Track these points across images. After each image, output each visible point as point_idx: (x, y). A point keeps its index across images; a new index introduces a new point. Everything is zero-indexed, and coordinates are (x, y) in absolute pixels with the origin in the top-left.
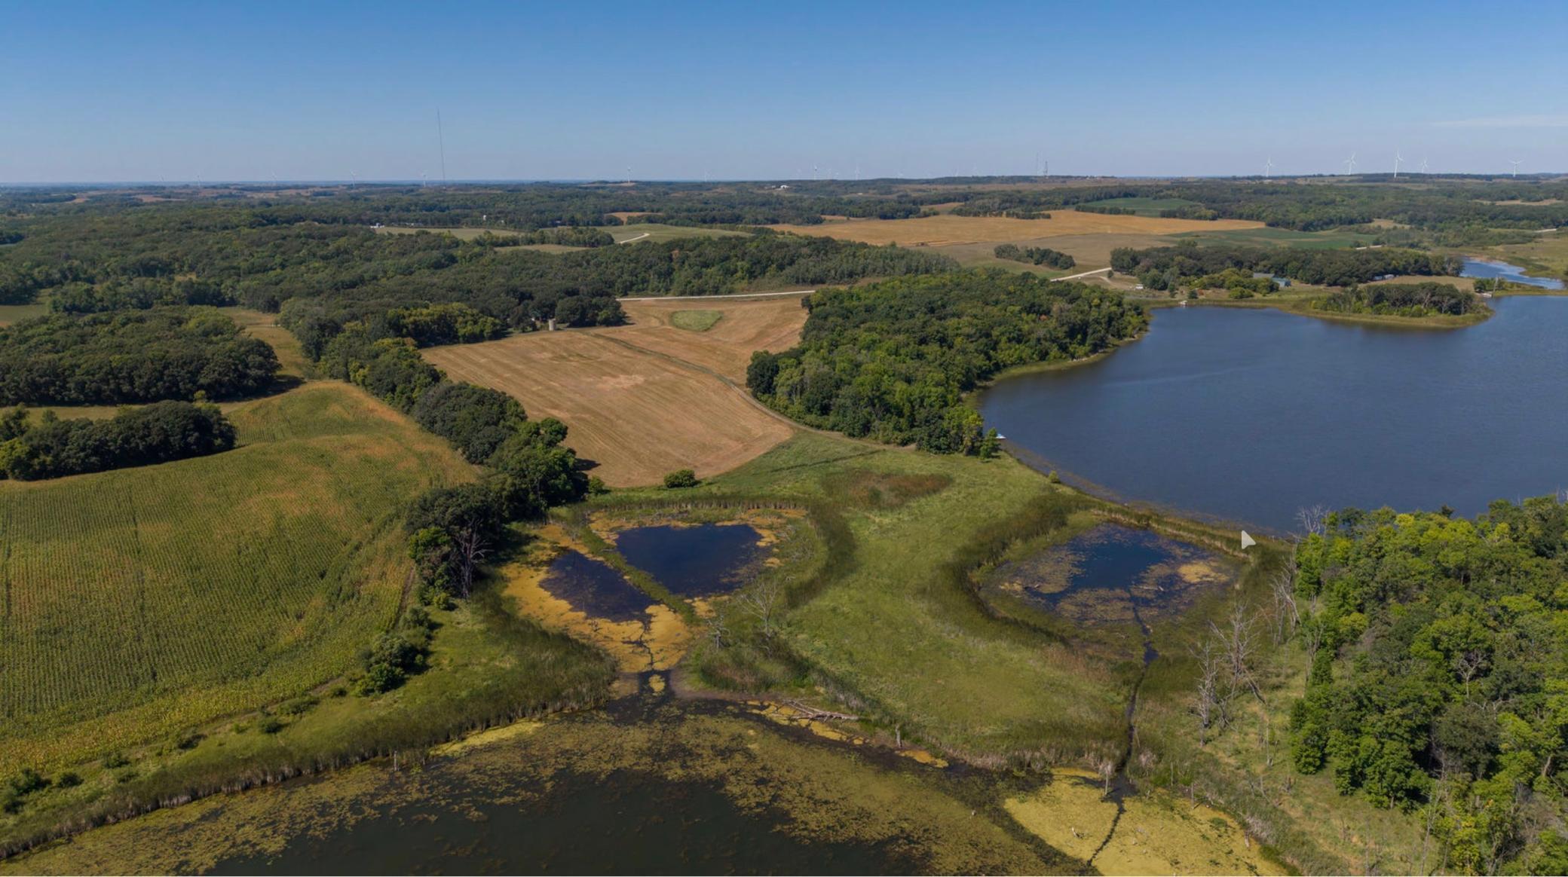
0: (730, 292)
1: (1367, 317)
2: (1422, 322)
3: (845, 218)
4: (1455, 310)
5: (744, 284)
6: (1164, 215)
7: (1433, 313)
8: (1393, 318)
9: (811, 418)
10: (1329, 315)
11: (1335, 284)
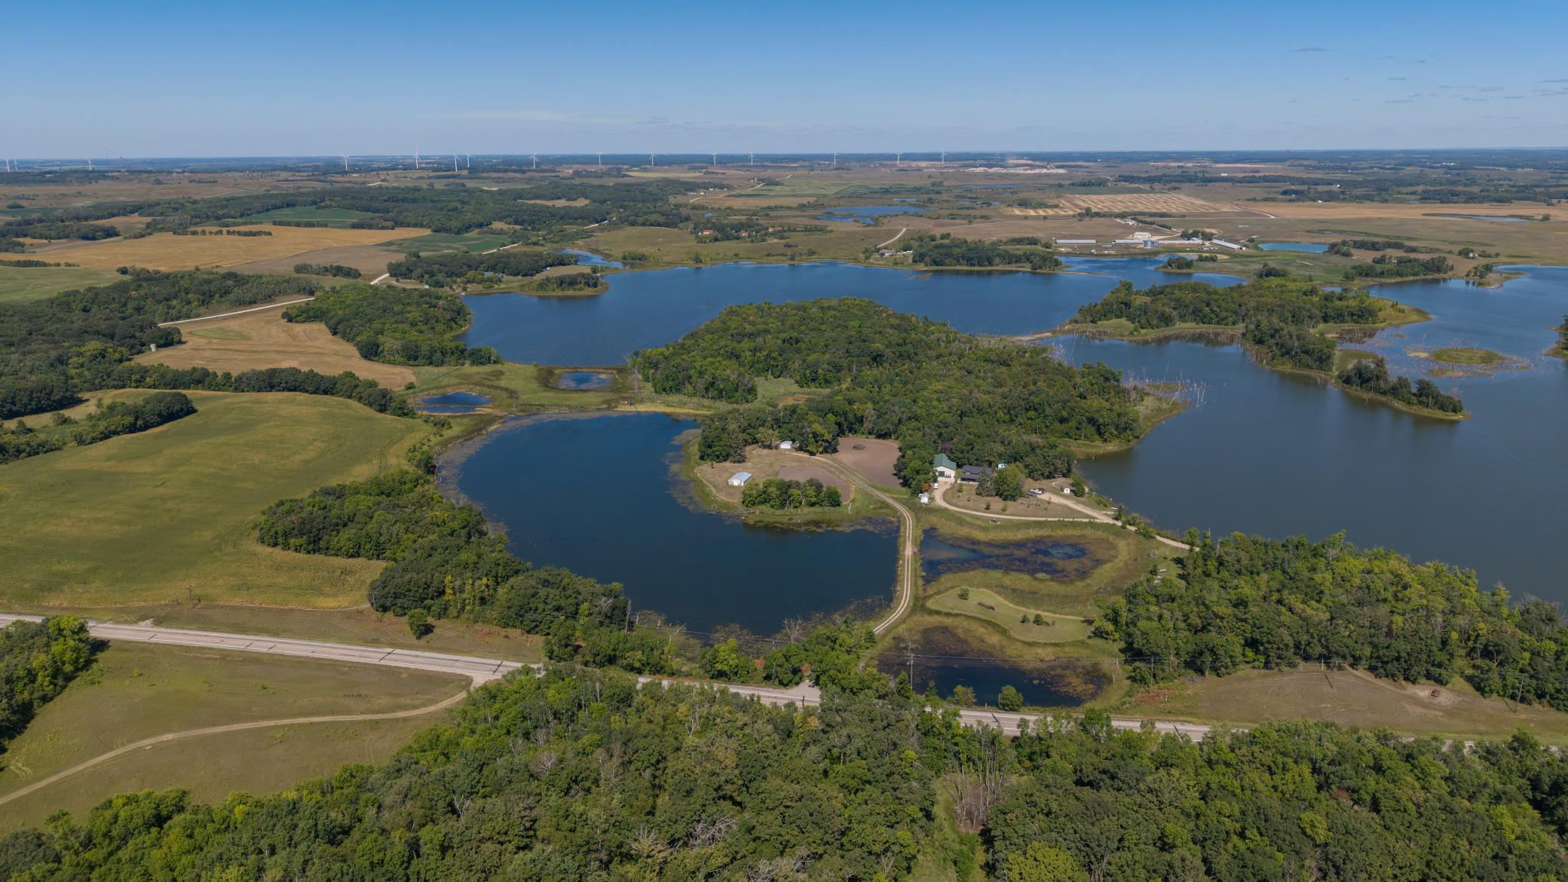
0: (198, 316)
1: (559, 293)
2: (582, 293)
3: (46, 241)
4: (595, 285)
5: (203, 310)
6: (354, 226)
7: (587, 288)
8: (571, 293)
9: (411, 362)
10: (541, 293)
11: (526, 275)
